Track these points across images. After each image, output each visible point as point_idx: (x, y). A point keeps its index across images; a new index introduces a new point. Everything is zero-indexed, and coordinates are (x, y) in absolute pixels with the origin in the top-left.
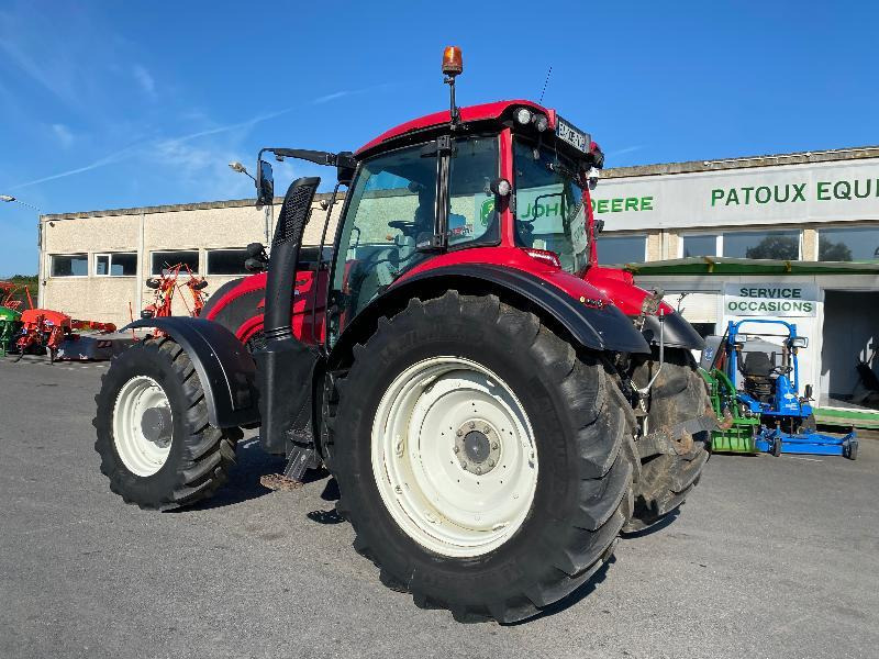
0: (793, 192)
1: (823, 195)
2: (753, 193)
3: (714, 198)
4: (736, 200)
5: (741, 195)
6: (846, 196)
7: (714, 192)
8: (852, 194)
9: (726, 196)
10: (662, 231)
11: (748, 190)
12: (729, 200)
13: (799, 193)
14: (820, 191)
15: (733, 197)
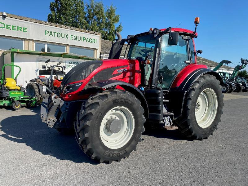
0: (65, 36)
1: (72, 38)
2: (56, 34)
3: (46, 33)
4: (52, 35)
5: (53, 34)
6: (76, 39)
7: (46, 31)
8: (77, 39)
9: (49, 33)
10: (30, 40)
11: (55, 33)
12: (50, 35)
13: (67, 37)
14: (71, 37)
15: (51, 34)
